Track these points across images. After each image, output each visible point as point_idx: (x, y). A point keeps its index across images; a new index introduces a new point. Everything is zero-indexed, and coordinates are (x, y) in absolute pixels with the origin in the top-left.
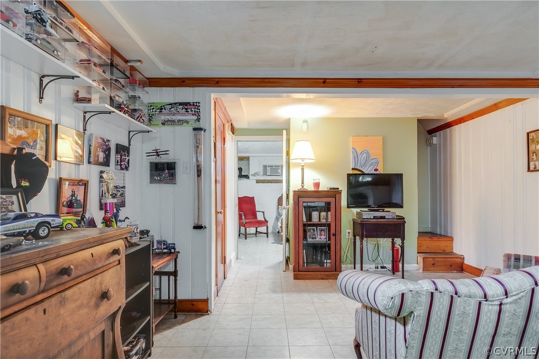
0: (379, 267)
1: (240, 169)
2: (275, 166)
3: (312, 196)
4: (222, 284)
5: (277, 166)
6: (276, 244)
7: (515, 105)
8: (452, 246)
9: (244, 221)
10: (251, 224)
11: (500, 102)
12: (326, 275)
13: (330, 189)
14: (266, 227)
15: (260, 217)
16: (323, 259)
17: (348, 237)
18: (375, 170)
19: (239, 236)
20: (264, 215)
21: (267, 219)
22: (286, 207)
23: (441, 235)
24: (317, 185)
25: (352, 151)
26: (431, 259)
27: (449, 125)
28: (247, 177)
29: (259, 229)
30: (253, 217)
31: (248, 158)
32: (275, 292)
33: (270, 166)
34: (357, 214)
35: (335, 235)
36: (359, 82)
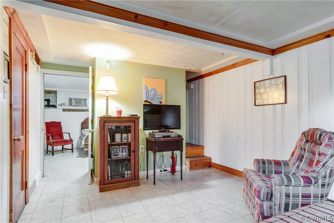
0: (163, 171)
1: (48, 101)
2: (79, 99)
3: (116, 121)
4: (22, 212)
5: (81, 99)
6: (80, 158)
7: (246, 65)
8: (204, 152)
9: (51, 140)
10: (57, 143)
11: (237, 63)
12: (127, 184)
13: (131, 116)
14: (71, 144)
15: (66, 137)
16: (124, 171)
17: (142, 151)
18: (160, 103)
19: (47, 153)
20: (69, 135)
21: (72, 138)
22: (91, 130)
23: (195, 145)
24: (120, 112)
25: (145, 89)
26: (194, 161)
27: (202, 77)
28: (54, 106)
29: (65, 147)
30: (60, 137)
31: (55, 92)
32: (82, 211)
33: (75, 99)
34: (149, 134)
35: (134, 152)
36: (165, 24)
